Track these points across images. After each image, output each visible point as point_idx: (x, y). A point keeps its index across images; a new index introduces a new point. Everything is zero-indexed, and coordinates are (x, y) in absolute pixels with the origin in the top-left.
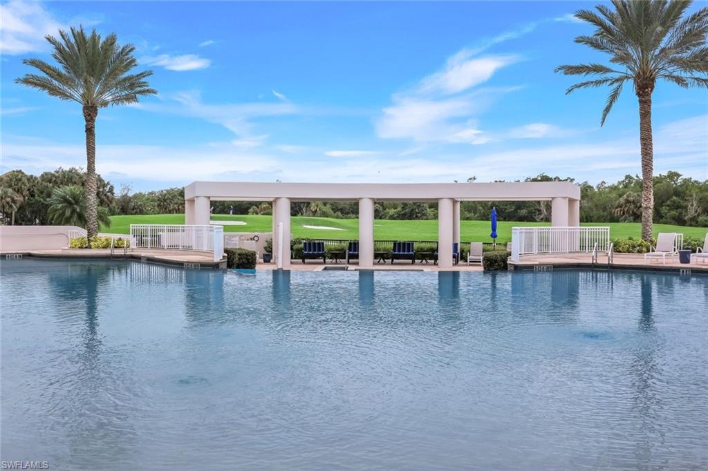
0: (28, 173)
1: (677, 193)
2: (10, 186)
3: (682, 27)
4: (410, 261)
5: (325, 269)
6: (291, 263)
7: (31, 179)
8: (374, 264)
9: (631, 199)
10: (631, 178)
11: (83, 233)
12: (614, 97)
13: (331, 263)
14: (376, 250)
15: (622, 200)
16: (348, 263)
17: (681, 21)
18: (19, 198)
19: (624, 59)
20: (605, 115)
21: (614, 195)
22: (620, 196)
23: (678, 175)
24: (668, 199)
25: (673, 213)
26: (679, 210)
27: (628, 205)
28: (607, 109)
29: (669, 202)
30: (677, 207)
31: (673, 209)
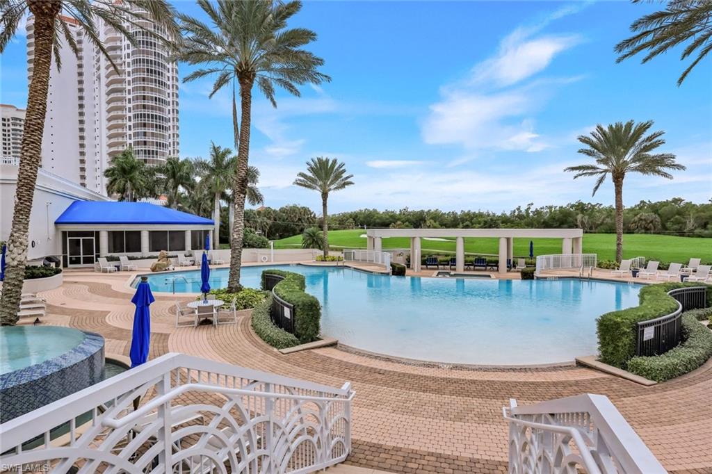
0: (273, 209)
1: (679, 213)
2: (265, 216)
3: (640, 144)
4: (484, 268)
5: (439, 273)
6: (422, 269)
7: (275, 211)
8: (465, 270)
9: (643, 218)
10: (645, 203)
11: (322, 253)
12: (601, 181)
13: (442, 269)
14: (466, 261)
15: (636, 218)
16: (451, 269)
17: (640, 140)
18: (270, 222)
19: (605, 162)
20: (595, 191)
21: (631, 215)
22: (636, 215)
23: (681, 200)
24: (672, 217)
25: (676, 227)
26: (680, 225)
27: (641, 222)
28: (597, 188)
29: (672, 219)
30: (678, 222)
31: (675, 224)
